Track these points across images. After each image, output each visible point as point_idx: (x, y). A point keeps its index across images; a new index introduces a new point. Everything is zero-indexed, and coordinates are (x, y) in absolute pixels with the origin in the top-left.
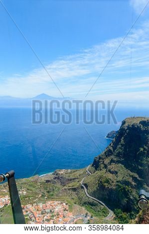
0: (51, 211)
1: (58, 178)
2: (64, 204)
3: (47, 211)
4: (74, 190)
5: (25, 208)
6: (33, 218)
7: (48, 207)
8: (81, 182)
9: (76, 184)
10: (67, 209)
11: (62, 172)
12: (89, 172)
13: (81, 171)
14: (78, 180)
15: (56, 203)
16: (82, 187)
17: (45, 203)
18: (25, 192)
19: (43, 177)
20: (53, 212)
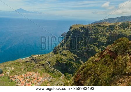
0: (30, 77)
1: (33, 59)
2: (37, 73)
3: (27, 77)
4: (43, 65)
5: (14, 77)
6: (19, 82)
7: (28, 75)
8: (47, 61)
9: (43, 62)
10: (39, 75)
11: (35, 56)
12: (51, 55)
13: (47, 55)
14: (45, 60)
15: (32, 73)
16: (47, 64)
17: (26, 73)
18: (13, 69)
19: (24, 59)
20: (31, 78)
